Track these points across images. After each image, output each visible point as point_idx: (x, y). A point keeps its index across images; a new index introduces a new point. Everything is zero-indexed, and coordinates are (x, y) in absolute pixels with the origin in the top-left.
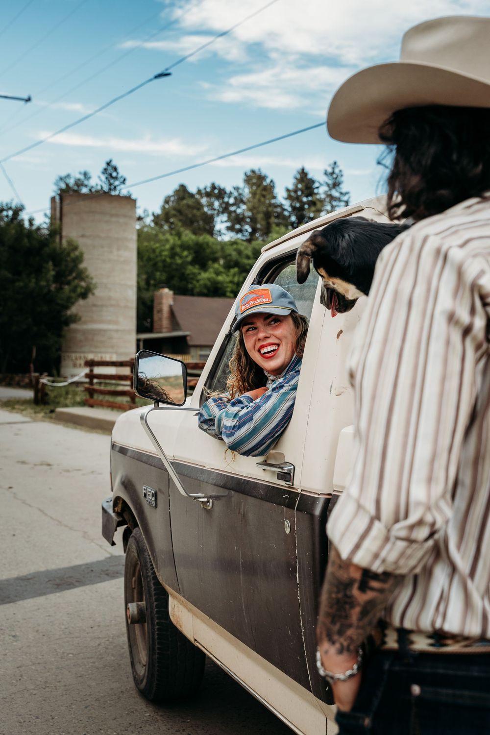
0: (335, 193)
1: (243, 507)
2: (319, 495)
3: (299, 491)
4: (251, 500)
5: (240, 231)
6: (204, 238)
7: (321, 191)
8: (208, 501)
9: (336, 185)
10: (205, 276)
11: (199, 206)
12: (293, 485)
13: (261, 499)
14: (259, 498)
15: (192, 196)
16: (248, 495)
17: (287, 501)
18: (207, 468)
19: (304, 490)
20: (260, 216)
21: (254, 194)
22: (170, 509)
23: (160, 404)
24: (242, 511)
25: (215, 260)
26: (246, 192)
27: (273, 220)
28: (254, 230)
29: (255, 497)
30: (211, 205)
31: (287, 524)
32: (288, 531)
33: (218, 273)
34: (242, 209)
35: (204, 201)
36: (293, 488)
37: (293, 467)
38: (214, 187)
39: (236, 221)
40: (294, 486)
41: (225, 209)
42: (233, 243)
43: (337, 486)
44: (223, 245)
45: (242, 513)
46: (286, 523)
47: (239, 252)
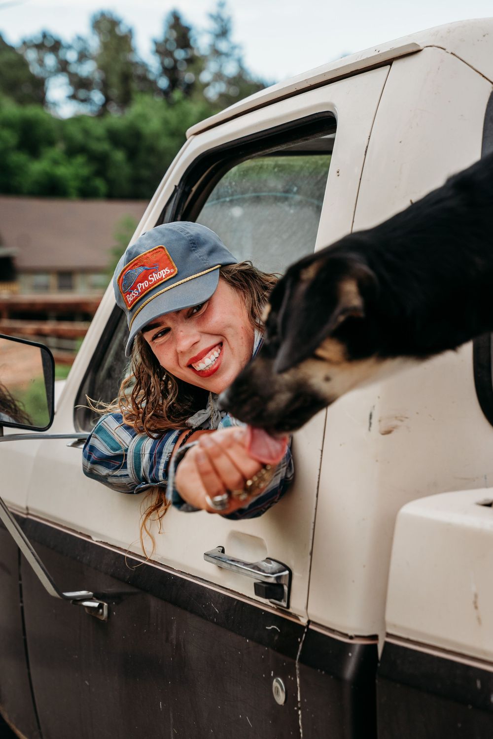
0: (223, 46)
1: (174, 631)
2: (351, 638)
3: (303, 621)
4: (193, 622)
5: (85, 101)
6: (32, 111)
7: (202, 42)
8: (101, 606)
9: (223, 33)
10: (37, 168)
11: (23, 63)
12: (288, 607)
13: (217, 623)
14: (212, 621)
15: (11, 49)
16: (186, 609)
17: (276, 638)
18: (95, 540)
19: (315, 624)
20: (115, 80)
21: (105, 46)
22: (22, 602)
23: (5, 428)
24: (173, 636)
25: (51, 143)
26: (94, 43)
27: (135, 85)
28: (108, 100)
29: (202, 616)
30: (41, 62)
31: (278, 684)
32: (281, 699)
33: (56, 162)
34: (88, 69)
35: (31, 55)
36: (290, 614)
37: (287, 572)
38: (45, 36)
39: (80, 85)
40: (290, 610)
41: (63, 67)
42: (77, 119)
43: (395, 626)
44: (62, 124)
45: (174, 642)
46: (275, 683)
47: (86, 132)
